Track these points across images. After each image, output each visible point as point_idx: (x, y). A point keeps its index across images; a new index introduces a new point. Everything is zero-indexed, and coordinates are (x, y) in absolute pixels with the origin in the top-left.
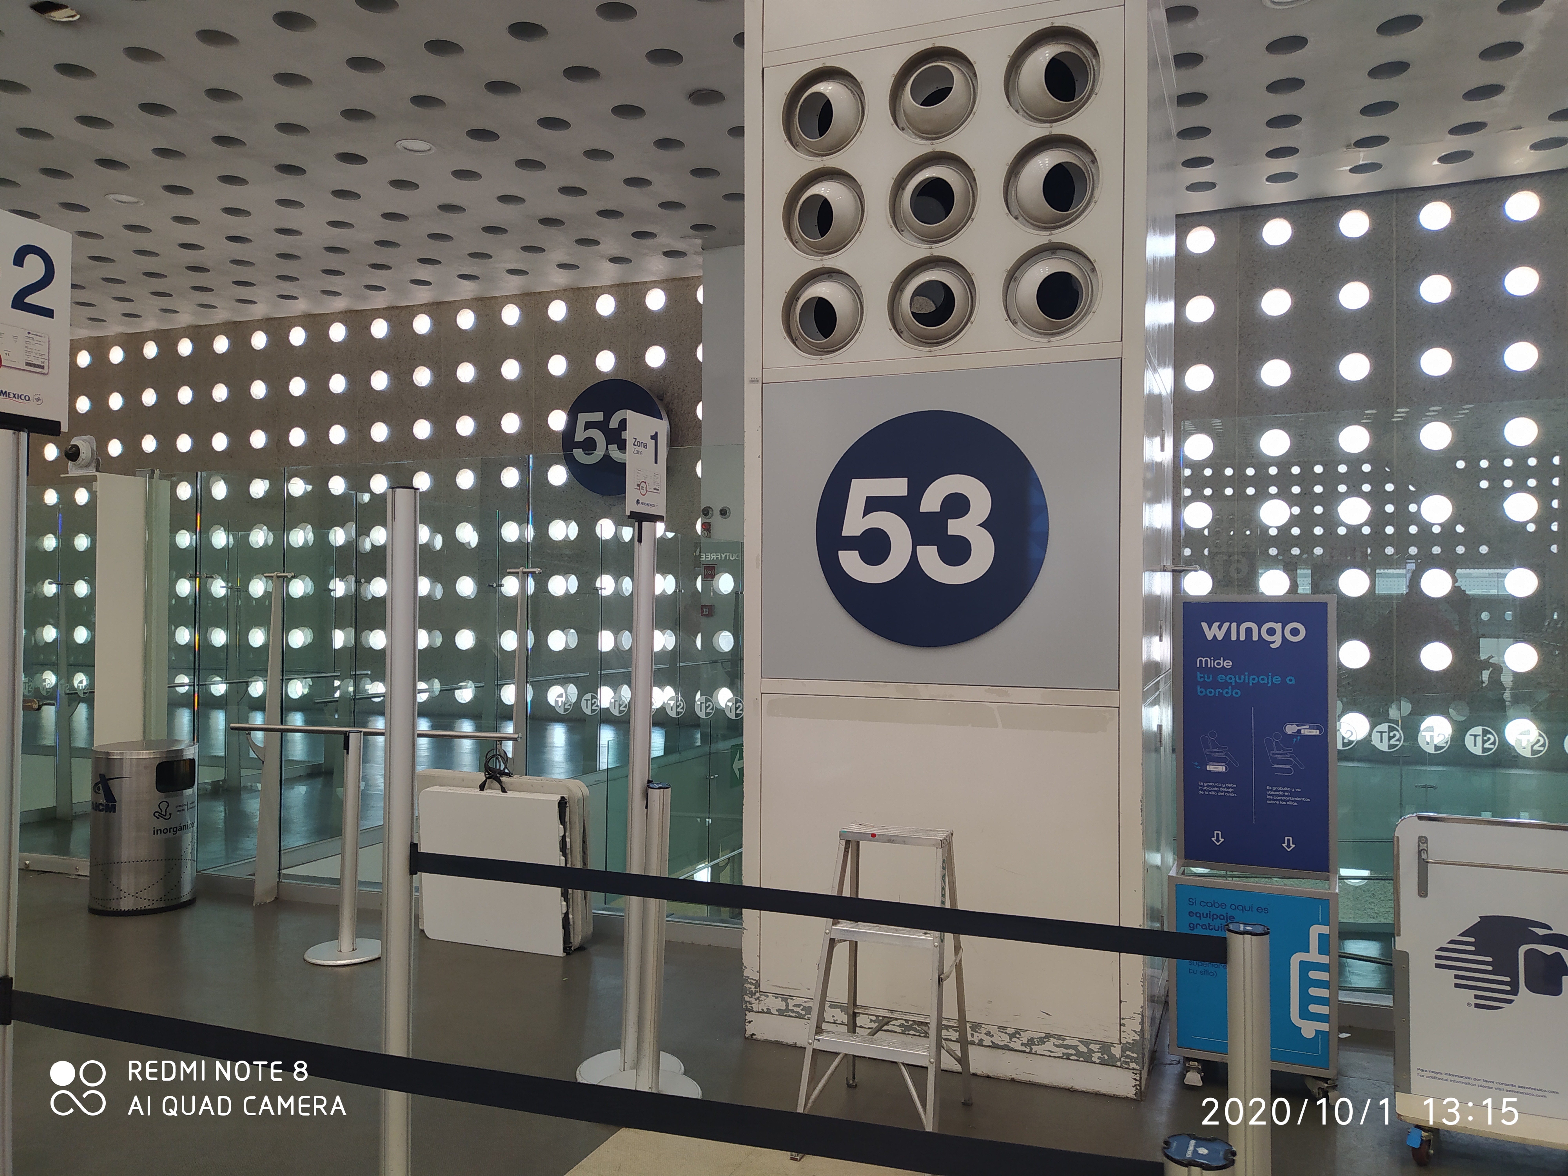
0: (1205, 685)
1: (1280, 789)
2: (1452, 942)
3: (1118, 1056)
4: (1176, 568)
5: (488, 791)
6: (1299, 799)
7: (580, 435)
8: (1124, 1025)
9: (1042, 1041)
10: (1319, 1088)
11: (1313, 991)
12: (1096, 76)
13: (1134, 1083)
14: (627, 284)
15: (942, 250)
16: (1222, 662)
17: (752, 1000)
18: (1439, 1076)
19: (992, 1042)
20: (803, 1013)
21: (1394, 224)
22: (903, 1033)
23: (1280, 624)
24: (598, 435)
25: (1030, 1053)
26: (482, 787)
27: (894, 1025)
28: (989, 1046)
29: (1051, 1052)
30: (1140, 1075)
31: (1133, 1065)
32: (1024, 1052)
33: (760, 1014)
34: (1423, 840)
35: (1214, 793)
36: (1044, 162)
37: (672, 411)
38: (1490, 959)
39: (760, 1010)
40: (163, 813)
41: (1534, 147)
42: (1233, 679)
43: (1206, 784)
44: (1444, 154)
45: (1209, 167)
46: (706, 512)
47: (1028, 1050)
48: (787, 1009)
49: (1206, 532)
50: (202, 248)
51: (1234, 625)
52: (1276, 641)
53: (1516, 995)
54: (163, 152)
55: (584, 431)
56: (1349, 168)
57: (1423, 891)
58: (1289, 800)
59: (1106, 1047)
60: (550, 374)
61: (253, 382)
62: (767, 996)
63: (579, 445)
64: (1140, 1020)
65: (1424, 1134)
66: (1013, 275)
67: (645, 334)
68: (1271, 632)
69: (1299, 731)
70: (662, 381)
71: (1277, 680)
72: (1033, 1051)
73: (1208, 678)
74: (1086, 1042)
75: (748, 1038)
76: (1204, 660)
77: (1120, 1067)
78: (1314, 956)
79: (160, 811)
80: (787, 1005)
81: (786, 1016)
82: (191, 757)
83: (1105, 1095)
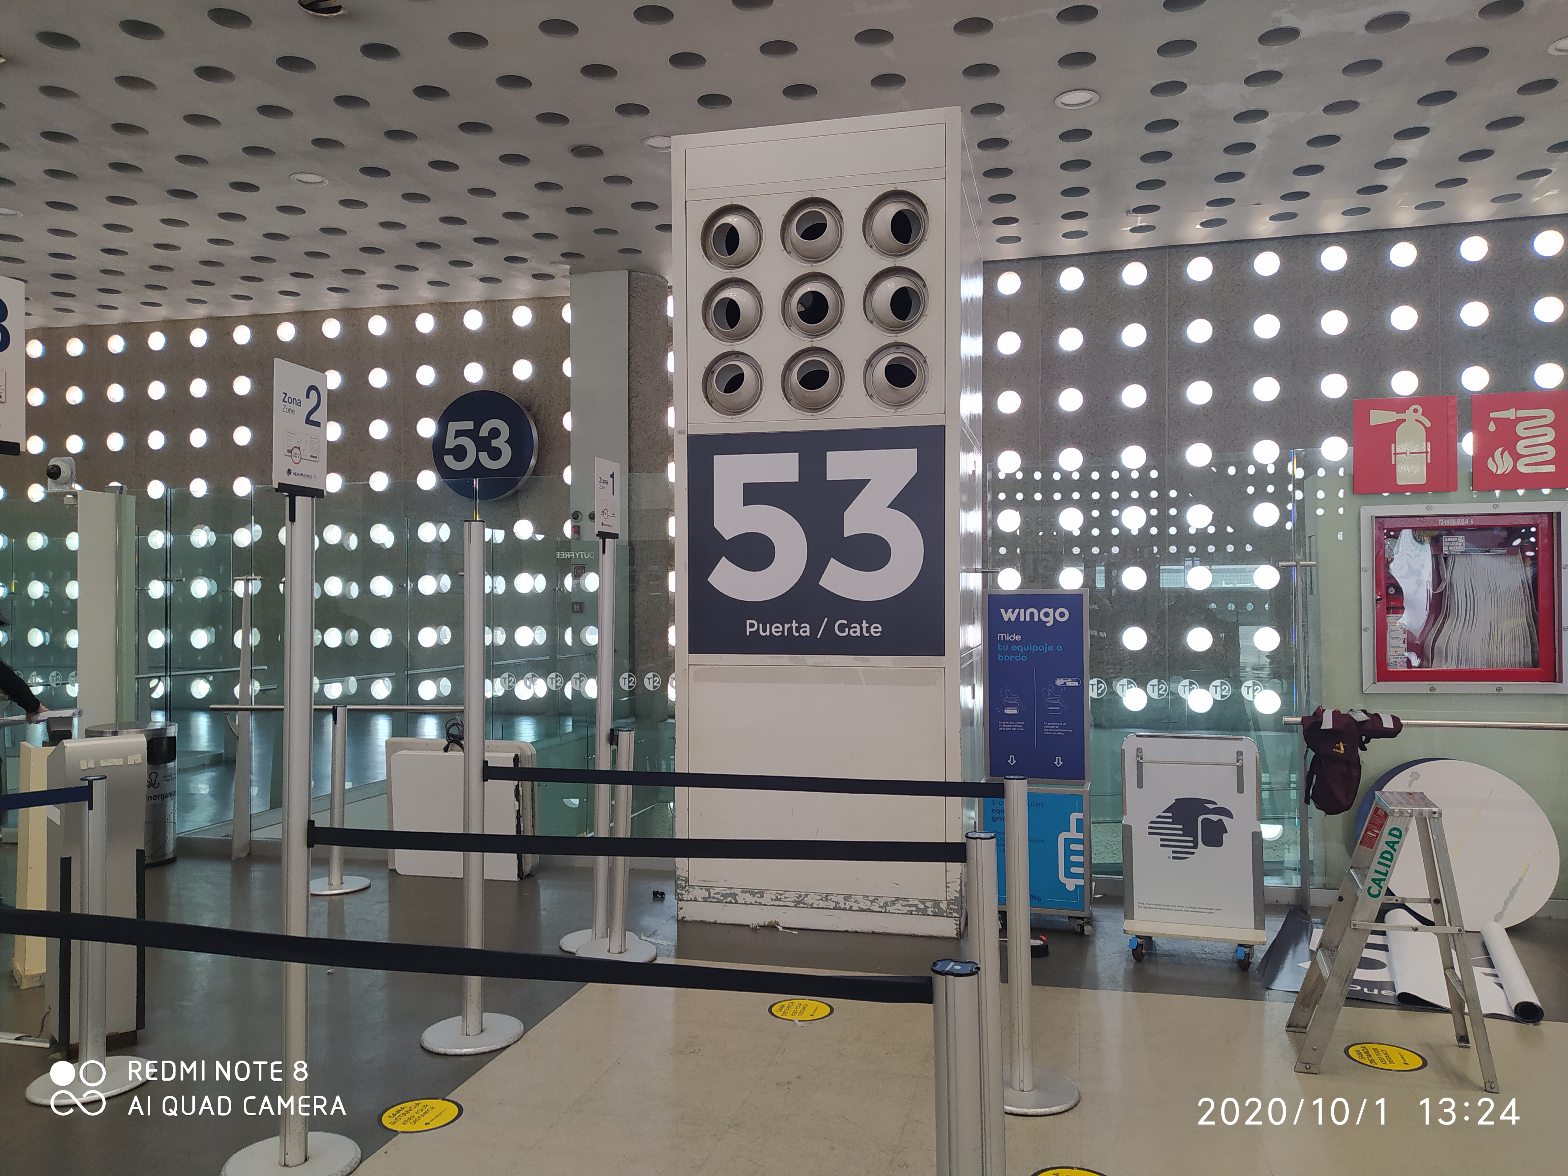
0: (1003, 653)
1: (1053, 724)
2: (1158, 817)
3: (945, 909)
4: (984, 570)
5: (451, 752)
6: (1065, 731)
7: (451, 443)
8: (949, 887)
9: (893, 903)
10: (1078, 925)
11: (1073, 858)
12: (926, 227)
13: (955, 927)
14: (494, 301)
15: (819, 342)
16: (1014, 637)
17: (683, 892)
18: (1151, 906)
19: (859, 907)
20: (722, 898)
21: (1167, 275)
22: (796, 906)
23: (1052, 609)
24: (468, 443)
25: (885, 912)
26: (446, 750)
27: (789, 901)
28: (857, 910)
29: (900, 910)
30: (960, 921)
31: (955, 914)
32: (881, 912)
33: (689, 902)
34: (1139, 750)
35: (1010, 729)
36: (891, 286)
37: (539, 420)
38: (1181, 827)
39: (689, 899)
40: (153, 782)
41: (1272, 218)
42: (1021, 649)
43: (1004, 723)
44: (1204, 220)
45: (1015, 224)
46: (576, 516)
47: (883, 911)
48: (710, 897)
49: (1018, 533)
50: (75, 258)
51: (1022, 610)
52: (1050, 622)
53: (1197, 848)
54: (53, 173)
55: (455, 438)
56: (1129, 228)
57: (1140, 785)
58: (1059, 732)
59: (936, 903)
60: (418, 383)
61: (110, 385)
62: (695, 888)
63: (449, 452)
64: (959, 883)
65: (1139, 940)
66: (869, 364)
67: (512, 348)
68: (1047, 615)
69: (1065, 683)
70: (529, 393)
71: (1051, 648)
72: (887, 911)
73: (1005, 648)
74: (923, 901)
75: (680, 920)
76: (1002, 635)
77: (946, 917)
78: (1073, 834)
79: (150, 781)
80: (709, 894)
81: (709, 902)
82: (173, 735)
83: (936, 937)
